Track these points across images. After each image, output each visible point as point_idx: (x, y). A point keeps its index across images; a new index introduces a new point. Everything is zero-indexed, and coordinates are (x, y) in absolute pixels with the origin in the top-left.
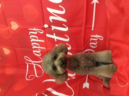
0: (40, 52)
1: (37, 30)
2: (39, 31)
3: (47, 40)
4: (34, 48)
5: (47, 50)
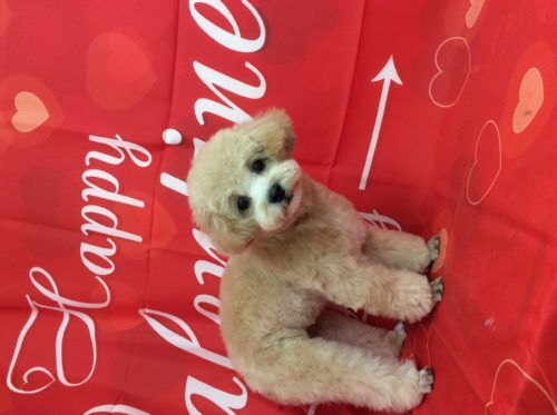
0: (108, 257)
1: (129, 146)
2: (134, 152)
3: (156, 203)
4: (87, 231)
5: (149, 251)
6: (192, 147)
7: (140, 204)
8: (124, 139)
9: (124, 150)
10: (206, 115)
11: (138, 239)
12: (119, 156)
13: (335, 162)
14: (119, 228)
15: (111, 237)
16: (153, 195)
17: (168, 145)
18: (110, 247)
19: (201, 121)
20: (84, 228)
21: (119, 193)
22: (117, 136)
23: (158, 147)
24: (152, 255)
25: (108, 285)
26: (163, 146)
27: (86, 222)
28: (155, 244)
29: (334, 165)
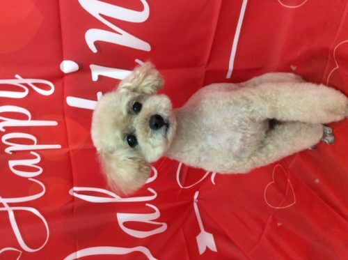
0: (37, 164)
1: (29, 81)
2: (36, 85)
3: (67, 119)
4: (11, 151)
5: (69, 152)
6: (89, 71)
7: (54, 123)
8: (24, 77)
9: (26, 85)
10: (97, 44)
11: (58, 146)
12: (23, 90)
13: (209, 61)
14: (39, 143)
15: (34, 151)
16: (64, 115)
17: (67, 74)
18: (35, 157)
19: (94, 50)
20: (8, 150)
21: (32, 119)
22: (17, 76)
23: (58, 77)
24: (71, 154)
25: (41, 181)
26: (62, 75)
27: (9, 146)
28: (72, 147)
29: (208, 64)
